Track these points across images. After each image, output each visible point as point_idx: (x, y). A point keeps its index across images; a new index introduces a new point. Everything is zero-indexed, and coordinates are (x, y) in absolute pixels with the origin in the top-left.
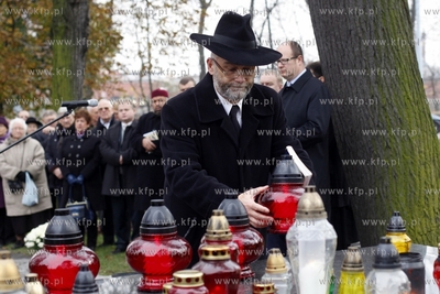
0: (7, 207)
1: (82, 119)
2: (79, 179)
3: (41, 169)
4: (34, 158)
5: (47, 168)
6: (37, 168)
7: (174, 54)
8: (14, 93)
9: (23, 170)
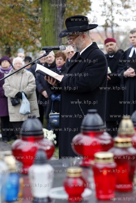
0: (10, 115)
1: (61, 58)
2: (59, 97)
3: (33, 90)
4: (28, 83)
5: (37, 90)
6: (30, 90)
7: (127, 14)
8: (17, 40)
9: (21, 91)
